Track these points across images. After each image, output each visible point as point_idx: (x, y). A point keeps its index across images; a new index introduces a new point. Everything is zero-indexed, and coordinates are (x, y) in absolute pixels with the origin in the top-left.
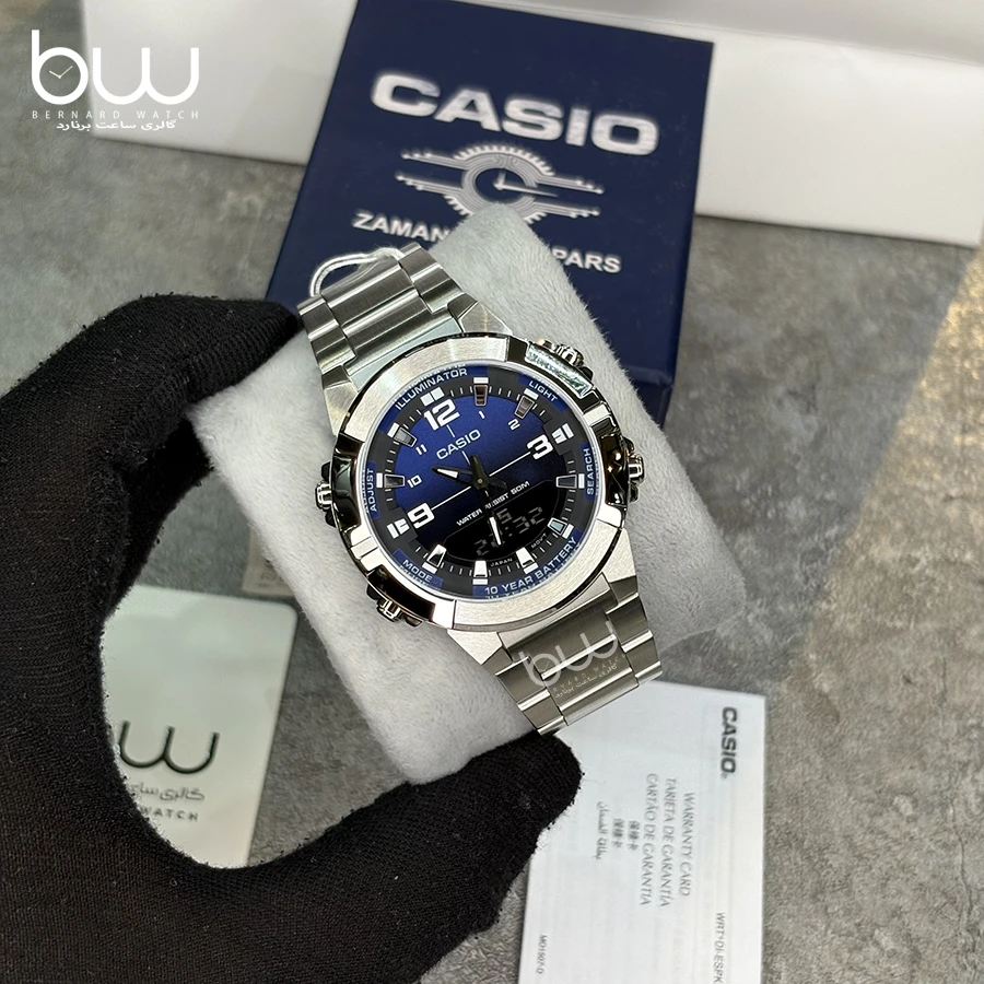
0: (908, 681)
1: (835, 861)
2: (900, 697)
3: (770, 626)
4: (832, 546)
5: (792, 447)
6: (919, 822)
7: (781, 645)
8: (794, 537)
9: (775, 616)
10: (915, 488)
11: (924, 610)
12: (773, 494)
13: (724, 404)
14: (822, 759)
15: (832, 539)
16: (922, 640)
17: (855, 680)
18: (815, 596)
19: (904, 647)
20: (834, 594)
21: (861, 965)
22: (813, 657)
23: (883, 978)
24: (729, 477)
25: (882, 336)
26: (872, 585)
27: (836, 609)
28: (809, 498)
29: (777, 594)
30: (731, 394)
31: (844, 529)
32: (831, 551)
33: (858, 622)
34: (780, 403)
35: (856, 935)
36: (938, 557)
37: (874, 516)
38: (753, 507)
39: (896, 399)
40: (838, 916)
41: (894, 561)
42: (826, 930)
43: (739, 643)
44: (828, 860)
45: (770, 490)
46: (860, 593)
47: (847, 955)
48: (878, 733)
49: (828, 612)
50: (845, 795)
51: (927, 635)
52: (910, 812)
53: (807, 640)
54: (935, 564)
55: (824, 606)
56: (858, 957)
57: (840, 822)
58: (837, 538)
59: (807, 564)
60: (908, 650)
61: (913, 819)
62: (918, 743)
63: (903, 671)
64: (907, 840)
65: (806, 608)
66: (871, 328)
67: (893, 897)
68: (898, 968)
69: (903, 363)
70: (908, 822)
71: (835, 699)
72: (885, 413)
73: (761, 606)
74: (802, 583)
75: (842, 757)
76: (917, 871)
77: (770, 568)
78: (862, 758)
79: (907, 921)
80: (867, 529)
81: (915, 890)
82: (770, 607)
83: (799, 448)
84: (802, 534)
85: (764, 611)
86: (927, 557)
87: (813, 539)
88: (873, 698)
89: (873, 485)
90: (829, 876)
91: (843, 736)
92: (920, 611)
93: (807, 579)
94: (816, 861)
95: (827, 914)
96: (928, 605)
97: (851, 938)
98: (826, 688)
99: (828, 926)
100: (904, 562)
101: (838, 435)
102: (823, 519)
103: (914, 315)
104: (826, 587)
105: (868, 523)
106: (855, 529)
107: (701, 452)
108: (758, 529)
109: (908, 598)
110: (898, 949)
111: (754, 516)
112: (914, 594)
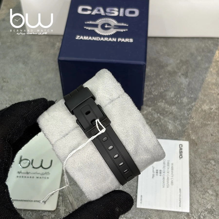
0: (212, 135)
1: (198, 176)
2: (210, 139)
3: (181, 126)
4: (193, 107)
5: (183, 86)
6: (216, 166)
7: (183, 130)
8: (185, 106)
9: (182, 124)
10: (211, 93)
11: (215, 119)
12: (179, 97)
13: (167, 78)
14: (194, 154)
15: (193, 105)
16: (215, 126)
17: (200, 136)
18: (190, 118)
19: (210, 128)
20: (194, 118)
21: (205, 198)
22: (190, 132)
23: (210, 200)
24: (170, 94)
25: (202, 60)
26: (203, 115)
27: (195, 121)
28: (188, 97)
29: (182, 119)
30: (169, 76)
31: (196, 103)
32: (193, 108)
33: (200, 123)
34: (180, 77)
35: (204, 191)
36: (217, 107)
37: (202, 100)
38: (175, 100)
39: (206, 73)
40: (199, 188)
41: (207, 109)
42: (197, 191)
43: (174, 130)
44: (196, 176)
45: (179, 96)
46: (200, 117)
47: (202, 196)
48: (206, 147)
49: (193, 122)
50: (199, 161)
51: (216, 125)
52: (214, 164)
53: (189, 128)
54: (216, 109)
55: (192, 120)
56: (204, 196)
57: (199, 167)
58: (194, 105)
59: (188, 111)
60: (211, 128)
61: (215, 165)
62: (215, 148)
63: (211, 133)
64: (214, 170)
65: (188, 121)
66: (199, 58)
67: (211, 182)
68: (213, 198)
69: (207, 65)
70: (214, 166)
71: (196, 140)
72: (203, 77)
73: (178, 122)
74: (187, 116)
75: (198, 153)
76: (216, 176)
77: (180, 113)
78: (203, 153)
79: (215, 187)
80: (201, 103)
81: (216, 180)
82: (180, 122)
83: (185, 86)
84: (186, 105)
85: (179, 123)
86: (214, 108)
87: (189, 106)
88: (205, 139)
89: (202, 93)
90: (197, 179)
91: (198, 148)
92: (213, 119)
93: (188, 115)
94: (194, 176)
95: (197, 187)
96: (215, 118)
97: (202, 192)
98: (194, 138)
99: (197, 190)
100: (210, 109)
101: (193, 83)
102: (191, 101)
103: (209, 54)
104: (192, 116)
105: (201, 101)
106: (198, 103)
107: (163, 89)
108: (177, 105)
109: (211, 117)
110: (213, 193)
111: (176, 102)
112: (212, 116)
